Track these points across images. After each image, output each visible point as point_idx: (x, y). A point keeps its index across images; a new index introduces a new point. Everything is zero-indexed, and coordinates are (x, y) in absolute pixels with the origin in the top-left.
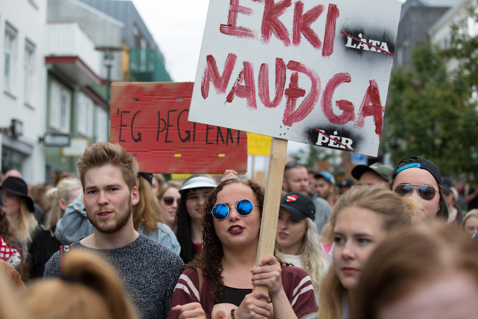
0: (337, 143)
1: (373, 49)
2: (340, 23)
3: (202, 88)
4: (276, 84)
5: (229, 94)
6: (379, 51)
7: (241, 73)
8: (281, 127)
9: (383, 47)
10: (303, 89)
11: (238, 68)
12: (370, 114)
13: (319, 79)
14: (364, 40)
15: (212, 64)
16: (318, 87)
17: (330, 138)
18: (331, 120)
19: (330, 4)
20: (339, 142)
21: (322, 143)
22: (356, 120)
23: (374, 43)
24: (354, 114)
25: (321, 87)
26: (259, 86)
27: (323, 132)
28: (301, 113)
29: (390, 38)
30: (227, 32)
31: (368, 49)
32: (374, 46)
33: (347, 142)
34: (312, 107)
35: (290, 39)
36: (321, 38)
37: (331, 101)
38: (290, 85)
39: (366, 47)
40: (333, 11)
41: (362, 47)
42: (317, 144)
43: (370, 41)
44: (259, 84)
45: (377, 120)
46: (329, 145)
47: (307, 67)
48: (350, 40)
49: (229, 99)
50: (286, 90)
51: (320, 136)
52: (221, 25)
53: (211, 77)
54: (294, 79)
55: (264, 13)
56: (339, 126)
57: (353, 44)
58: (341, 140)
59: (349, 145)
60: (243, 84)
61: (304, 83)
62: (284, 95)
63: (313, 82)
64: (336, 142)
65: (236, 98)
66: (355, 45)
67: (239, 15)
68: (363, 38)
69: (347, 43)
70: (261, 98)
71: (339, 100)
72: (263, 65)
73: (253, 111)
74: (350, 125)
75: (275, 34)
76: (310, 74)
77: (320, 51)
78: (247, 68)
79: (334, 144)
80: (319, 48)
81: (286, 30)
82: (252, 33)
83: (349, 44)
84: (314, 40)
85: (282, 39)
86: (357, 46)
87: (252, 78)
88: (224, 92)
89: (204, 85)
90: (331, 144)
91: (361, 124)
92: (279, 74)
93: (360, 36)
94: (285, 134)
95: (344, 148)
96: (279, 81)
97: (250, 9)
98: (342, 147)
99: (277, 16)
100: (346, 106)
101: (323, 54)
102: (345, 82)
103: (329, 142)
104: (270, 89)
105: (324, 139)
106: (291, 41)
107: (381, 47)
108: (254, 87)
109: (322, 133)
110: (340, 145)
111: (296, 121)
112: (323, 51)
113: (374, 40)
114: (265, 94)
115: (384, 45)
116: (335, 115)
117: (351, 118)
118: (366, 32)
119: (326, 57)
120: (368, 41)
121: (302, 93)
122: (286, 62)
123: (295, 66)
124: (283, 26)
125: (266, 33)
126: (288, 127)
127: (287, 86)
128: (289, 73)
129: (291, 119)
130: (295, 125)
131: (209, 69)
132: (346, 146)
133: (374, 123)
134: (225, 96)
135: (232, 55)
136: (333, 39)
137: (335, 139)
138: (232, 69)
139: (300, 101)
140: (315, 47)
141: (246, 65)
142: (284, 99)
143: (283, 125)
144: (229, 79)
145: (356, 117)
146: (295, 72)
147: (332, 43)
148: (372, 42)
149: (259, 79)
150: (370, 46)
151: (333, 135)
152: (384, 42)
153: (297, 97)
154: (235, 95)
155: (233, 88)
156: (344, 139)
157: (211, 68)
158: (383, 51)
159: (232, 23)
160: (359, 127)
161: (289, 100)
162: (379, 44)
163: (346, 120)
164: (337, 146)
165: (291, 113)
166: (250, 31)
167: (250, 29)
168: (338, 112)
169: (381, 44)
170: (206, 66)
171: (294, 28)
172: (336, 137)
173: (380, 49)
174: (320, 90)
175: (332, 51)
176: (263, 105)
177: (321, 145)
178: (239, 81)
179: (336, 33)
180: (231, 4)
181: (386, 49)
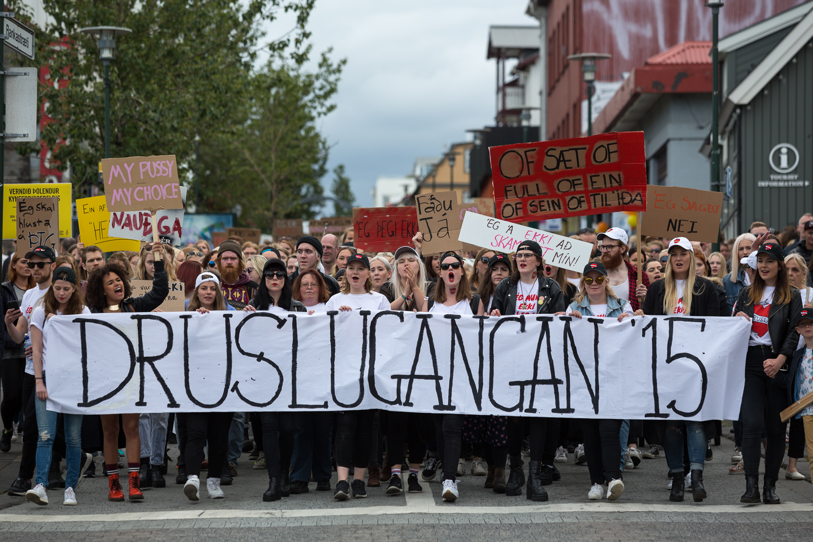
11: (125, 216)
12: (176, 230)
20: (165, 241)
49: (123, 228)
54: (146, 219)
65: (125, 227)
73: (132, 232)
74: (169, 235)
91: (173, 234)
100: (167, 228)
114: (135, 225)
117: (169, 232)
127: (144, 222)
128: (144, 217)
142: (143, 227)
168: (164, 230)
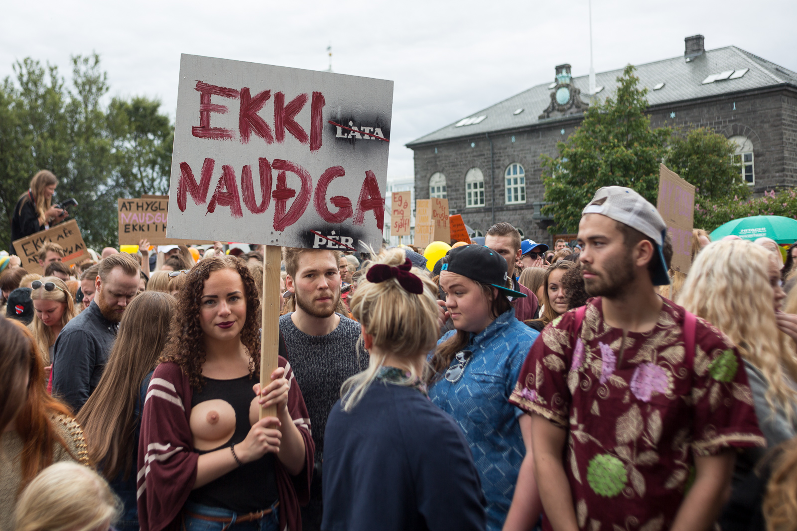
0: (336, 244)
1: (366, 137)
2: (326, 112)
3: (179, 199)
4: (262, 187)
5: (210, 204)
6: (373, 138)
7: (221, 178)
8: (272, 233)
9: (377, 134)
10: (293, 189)
13: (309, 176)
14: (356, 128)
15: (187, 172)
16: (309, 185)
17: (327, 239)
18: (327, 219)
19: (314, 93)
21: (319, 245)
22: (355, 216)
23: (367, 130)
24: (352, 210)
25: (313, 185)
26: (243, 191)
27: (320, 233)
28: (293, 216)
29: (384, 122)
30: (200, 135)
31: (361, 138)
32: (367, 134)
33: (347, 241)
34: (304, 207)
35: (273, 136)
36: (308, 131)
37: (325, 199)
38: (278, 186)
39: (358, 136)
40: (318, 100)
41: (353, 136)
42: (314, 247)
43: (362, 128)
44: (242, 188)
45: (378, 213)
46: (327, 246)
47: (295, 165)
48: (339, 130)
50: (274, 191)
51: (317, 238)
52: (193, 127)
53: (187, 187)
55: (241, 110)
56: (337, 225)
57: (343, 134)
58: (340, 240)
59: (349, 244)
60: (225, 190)
61: (293, 182)
62: (272, 197)
63: (302, 180)
64: (334, 243)
66: (346, 134)
67: (213, 114)
68: (353, 125)
69: (336, 134)
70: (247, 204)
71: (334, 197)
72: (245, 167)
75: (256, 132)
76: (298, 172)
77: (307, 146)
78: (227, 172)
79: (333, 245)
80: (306, 142)
81: (267, 126)
82: (229, 133)
83: (339, 134)
84: (299, 134)
85: (263, 136)
86: (347, 136)
87: (234, 183)
88: (204, 201)
89: (180, 196)
90: (330, 245)
92: (264, 175)
93: (351, 123)
94: (277, 240)
95: (345, 247)
96: (265, 182)
97: (224, 107)
98: (341, 247)
99: (256, 111)
101: (312, 148)
102: (338, 176)
103: (327, 243)
104: (255, 193)
105: (321, 240)
106: (274, 138)
107: (375, 134)
108: (238, 193)
109: (318, 234)
110: (339, 245)
111: (288, 225)
112: (311, 145)
113: (367, 126)
115: (378, 130)
116: (331, 214)
118: (357, 119)
119: (315, 152)
120: (359, 129)
121: (292, 193)
122: (271, 162)
123: (281, 164)
124: (264, 122)
125: (244, 133)
126: (279, 232)
129: (283, 223)
130: (287, 229)
131: (185, 178)
132: (346, 245)
133: (375, 217)
134: (204, 207)
135: (209, 159)
136: (321, 130)
137: (334, 239)
138: (211, 176)
139: (290, 202)
140: (301, 141)
141: (226, 169)
143: (274, 231)
144: (208, 187)
145: (354, 213)
146: (281, 171)
147: (320, 136)
148: (364, 129)
149: (242, 184)
150: (363, 134)
151: (331, 235)
152: (378, 127)
153: (286, 199)
154: (217, 204)
155: (213, 196)
156: (343, 239)
157: (186, 176)
158: (377, 138)
159: (205, 124)
160: (358, 223)
161: (277, 203)
162: (372, 130)
163: (343, 218)
164: (337, 247)
165: (281, 217)
166: (227, 131)
167: (227, 128)
169: (374, 131)
170: (181, 175)
171: (276, 122)
172: (334, 237)
173: (375, 136)
174: (311, 188)
175: (321, 144)
176: (250, 211)
177: (318, 247)
178: (219, 187)
179: (324, 124)
180: (202, 103)
181: (381, 135)
